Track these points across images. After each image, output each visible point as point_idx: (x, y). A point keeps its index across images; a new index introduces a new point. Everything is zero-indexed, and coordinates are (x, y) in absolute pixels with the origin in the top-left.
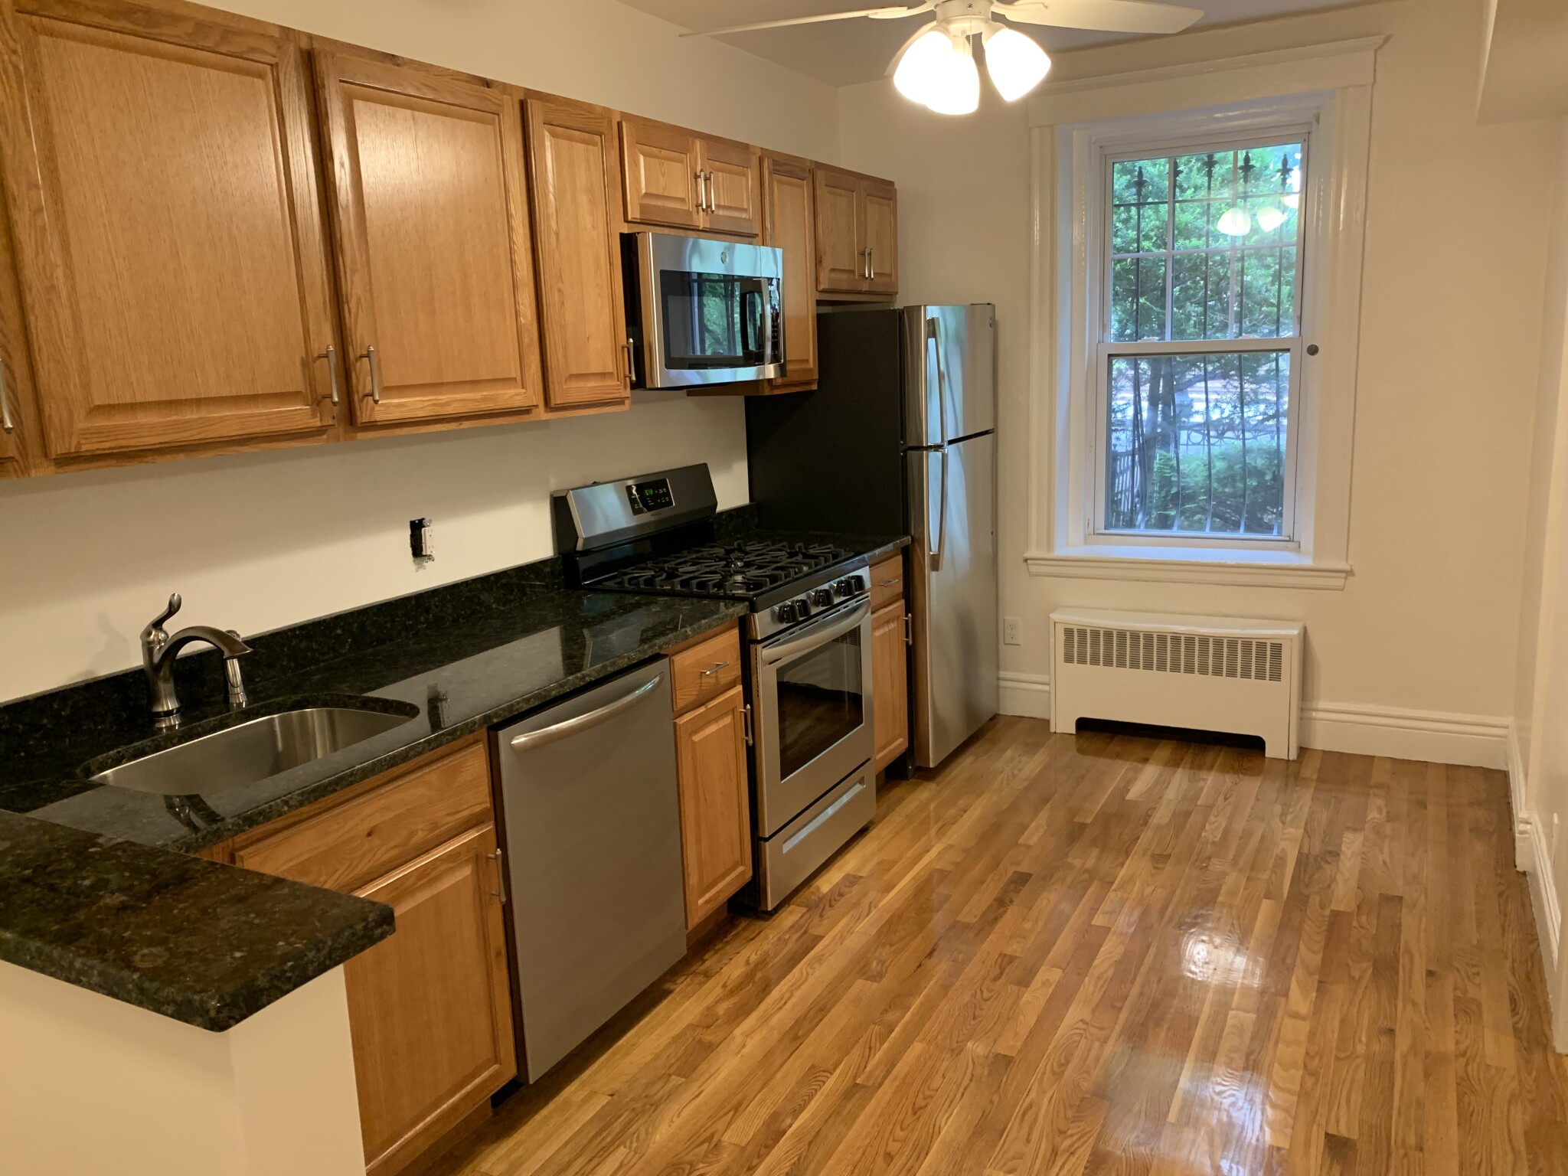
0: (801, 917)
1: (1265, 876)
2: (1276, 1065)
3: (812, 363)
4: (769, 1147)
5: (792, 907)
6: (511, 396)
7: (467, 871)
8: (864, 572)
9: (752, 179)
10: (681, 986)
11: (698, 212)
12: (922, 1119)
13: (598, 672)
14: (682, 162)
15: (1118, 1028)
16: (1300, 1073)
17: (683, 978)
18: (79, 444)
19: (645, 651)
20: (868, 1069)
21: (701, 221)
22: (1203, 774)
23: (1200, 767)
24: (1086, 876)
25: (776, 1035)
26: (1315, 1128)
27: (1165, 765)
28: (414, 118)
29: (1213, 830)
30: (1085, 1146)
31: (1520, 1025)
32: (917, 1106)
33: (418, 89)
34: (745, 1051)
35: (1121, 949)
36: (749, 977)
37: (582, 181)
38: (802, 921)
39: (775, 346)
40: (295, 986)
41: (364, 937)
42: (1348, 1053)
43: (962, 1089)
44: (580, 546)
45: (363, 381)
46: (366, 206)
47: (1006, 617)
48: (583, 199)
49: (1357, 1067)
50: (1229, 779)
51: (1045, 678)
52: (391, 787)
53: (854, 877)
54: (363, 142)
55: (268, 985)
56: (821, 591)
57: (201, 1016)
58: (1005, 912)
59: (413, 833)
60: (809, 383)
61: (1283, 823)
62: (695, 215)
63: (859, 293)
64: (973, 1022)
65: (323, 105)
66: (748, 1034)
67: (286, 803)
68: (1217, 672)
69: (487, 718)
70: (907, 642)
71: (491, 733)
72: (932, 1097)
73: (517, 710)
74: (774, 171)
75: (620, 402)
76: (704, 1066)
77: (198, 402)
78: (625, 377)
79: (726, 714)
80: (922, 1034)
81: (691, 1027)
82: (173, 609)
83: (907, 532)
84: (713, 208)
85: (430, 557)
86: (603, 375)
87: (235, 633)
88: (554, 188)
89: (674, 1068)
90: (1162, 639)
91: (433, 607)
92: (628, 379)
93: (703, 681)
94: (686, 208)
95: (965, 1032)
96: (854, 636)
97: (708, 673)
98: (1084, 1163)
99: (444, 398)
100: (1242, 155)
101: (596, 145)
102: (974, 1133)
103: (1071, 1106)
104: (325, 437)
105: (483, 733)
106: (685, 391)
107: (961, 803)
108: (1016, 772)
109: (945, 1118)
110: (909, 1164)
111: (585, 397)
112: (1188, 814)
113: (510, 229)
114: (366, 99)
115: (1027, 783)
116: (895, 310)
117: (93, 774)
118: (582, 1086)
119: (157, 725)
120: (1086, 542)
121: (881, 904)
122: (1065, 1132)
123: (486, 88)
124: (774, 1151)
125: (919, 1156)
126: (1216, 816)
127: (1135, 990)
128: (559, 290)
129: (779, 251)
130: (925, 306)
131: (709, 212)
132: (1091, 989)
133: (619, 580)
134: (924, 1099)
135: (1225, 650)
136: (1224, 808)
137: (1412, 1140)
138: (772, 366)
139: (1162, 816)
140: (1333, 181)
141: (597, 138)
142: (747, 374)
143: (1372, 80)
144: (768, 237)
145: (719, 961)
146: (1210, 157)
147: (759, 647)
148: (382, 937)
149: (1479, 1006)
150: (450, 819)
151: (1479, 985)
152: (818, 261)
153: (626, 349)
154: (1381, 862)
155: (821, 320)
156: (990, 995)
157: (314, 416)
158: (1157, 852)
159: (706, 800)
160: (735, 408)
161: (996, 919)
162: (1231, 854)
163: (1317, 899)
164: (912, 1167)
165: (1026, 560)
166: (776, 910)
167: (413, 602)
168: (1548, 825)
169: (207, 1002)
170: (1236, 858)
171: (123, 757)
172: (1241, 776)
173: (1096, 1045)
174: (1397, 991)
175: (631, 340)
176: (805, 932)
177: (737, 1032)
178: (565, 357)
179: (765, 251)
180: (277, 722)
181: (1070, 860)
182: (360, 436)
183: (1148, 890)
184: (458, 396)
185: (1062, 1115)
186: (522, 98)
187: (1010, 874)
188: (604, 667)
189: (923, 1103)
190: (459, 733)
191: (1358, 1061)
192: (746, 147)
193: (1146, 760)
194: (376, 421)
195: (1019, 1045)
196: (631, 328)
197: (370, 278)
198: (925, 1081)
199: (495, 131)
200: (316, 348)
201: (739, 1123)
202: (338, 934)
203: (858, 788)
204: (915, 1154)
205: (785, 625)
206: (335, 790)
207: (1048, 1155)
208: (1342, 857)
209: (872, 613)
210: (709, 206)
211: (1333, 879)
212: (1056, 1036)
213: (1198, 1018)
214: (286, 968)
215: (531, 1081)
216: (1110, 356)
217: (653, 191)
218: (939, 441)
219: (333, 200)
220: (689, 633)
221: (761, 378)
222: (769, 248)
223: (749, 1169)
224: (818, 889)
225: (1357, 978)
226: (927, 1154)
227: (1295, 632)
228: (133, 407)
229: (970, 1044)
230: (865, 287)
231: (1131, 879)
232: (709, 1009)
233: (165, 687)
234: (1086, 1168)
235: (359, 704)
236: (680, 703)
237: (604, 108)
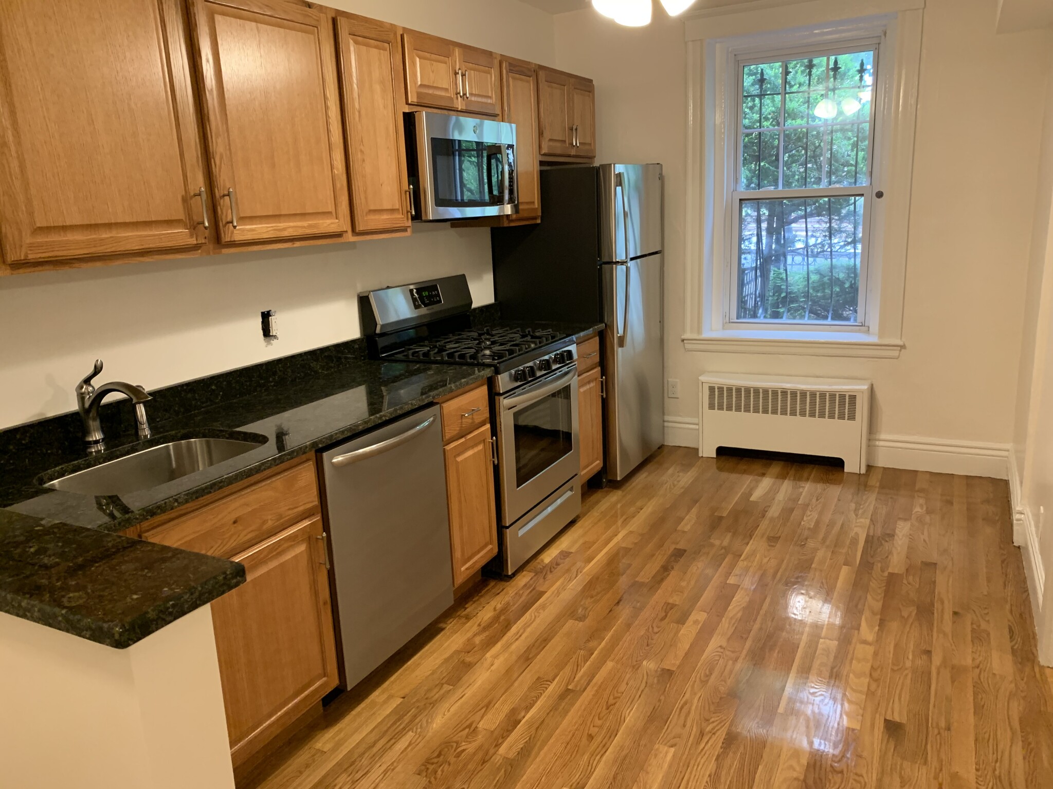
0: (531, 579)
1: (844, 551)
2: (851, 675)
3: (537, 204)
4: (510, 732)
5: (524, 573)
6: (328, 225)
7: (302, 548)
8: (573, 348)
9: (495, 76)
10: (450, 625)
11: (457, 98)
12: (613, 712)
13: (391, 414)
14: (445, 63)
15: (744, 652)
16: (868, 680)
17: (451, 620)
18: (26, 255)
19: (423, 400)
20: (576, 679)
21: (460, 104)
22: (802, 484)
23: (800, 479)
24: (723, 551)
25: (514, 658)
26: (878, 716)
27: (777, 478)
28: (257, 28)
29: (810, 519)
30: (723, 729)
31: (1015, 647)
32: (609, 703)
33: (260, 8)
34: (493, 668)
35: (747, 599)
36: (496, 619)
37: (376, 75)
38: (531, 582)
39: (511, 192)
40: (175, 618)
41: (224, 584)
42: (900, 666)
43: (639, 693)
44: (378, 330)
45: (226, 212)
46: (225, 90)
47: (669, 380)
48: (377, 88)
49: (906, 675)
50: (819, 487)
51: (695, 420)
52: (249, 490)
53: (566, 552)
54: (222, 44)
55: (156, 617)
56: (543, 360)
57: (109, 638)
58: (668, 575)
59: (265, 522)
60: (535, 218)
61: (857, 515)
62: (455, 101)
63: (569, 156)
64: (647, 648)
65: (193, 18)
66: (496, 657)
67: (176, 500)
68: (812, 415)
69: (314, 444)
70: (602, 396)
71: (318, 454)
72: (619, 698)
73: (335, 439)
74: (510, 71)
75: (404, 229)
76: (465, 678)
77: (109, 226)
78: (407, 212)
79: (479, 443)
80: (612, 656)
81: (457, 652)
82: (97, 370)
83: (601, 320)
84: (468, 96)
85: (275, 337)
86: (392, 211)
87: (141, 387)
88: (357, 79)
89: (446, 679)
90: (775, 393)
91: (278, 371)
92: (409, 214)
93: (463, 421)
94: (449, 95)
95: (642, 654)
96: (565, 392)
97: (466, 415)
98: (722, 740)
99: (282, 225)
100: (832, 58)
101: (386, 50)
102: (648, 721)
103: (713, 703)
104: (200, 251)
105: (312, 454)
106: (448, 223)
107: (639, 504)
108: (676, 483)
109: (628, 711)
110: (604, 742)
111: (380, 226)
112: (792, 510)
113: (327, 108)
114: (223, 14)
115: (683, 490)
116: (593, 167)
117: (45, 483)
118: (383, 692)
119: (89, 450)
120: (723, 328)
121: (585, 570)
122: (708, 720)
123: (308, 9)
124: (513, 733)
125: (610, 737)
126: (811, 511)
127: (757, 626)
128: (362, 151)
129: (514, 126)
130: (614, 164)
131: (465, 98)
132: (727, 625)
133: (405, 354)
134: (615, 698)
135: (818, 400)
136: (816, 506)
137: (943, 724)
138: (509, 206)
139: (774, 511)
140: (896, 77)
141: (387, 45)
142: (491, 211)
143: (923, 6)
144: (506, 117)
145: (476, 608)
146: (811, 61)
147: (501, 398)
148: (237, 585)
149: (988, 634)
150: (290, 512)
151: (988, 621)
152: (541, 134)
153: (408, 193)
154: (922, 540)
155: (542, 174)
156: (659, 629)
157: (191, 236)
158: (772, 535)
159: (466, 501)
160: (484, 236)
161: (662, 580)
162: (821, 536)
163: (879, 565)
164: (606, 743)
165: (683, 340)
166: (514, 574)
167: (264, 367)
168: (1037, 516)
169: (113, 629)
170: (824, 540)
171: (66, 471)
172: (828, 484)
173: (730, 662)
174: (933, 624)
175: (411, 187)
176: (534, 589)
177: (488, 655)
178: (366, 198)
179: (505, 126)
180: (171, 448)
181: (712, 541)
182: (225, 251)
183: (765, 560)
184: (291, 224)
185: (707, 708)
186: (334, 16)
187: (672, 549)
188: (396, 410)
189: (614, 701)
190: (295, 454)
191: (906, 672)
192: (490, 54)
193: (763, 475)
194: (234, 241)
195: (678, 663)
196: (411, 178)
197: (229, 140)
198: (614, 688)
199: (315, 39)
200: (193, 189)
201: (489, 716)
202: (205, 583)
203: (569, 494)
204: (608, 735)
205: (519, 383)
206: (210, 492)
207: (698, 735)
208: (896, 537)
209: (578, 376)
210: (465, 94)
211: (890, 553)
212: (704, 656)
213: (799, 644)
214: (168, 605)
215: (349, 689)
216: (741, 200)
217: (426, 83)
218: (624, 258)
219: (202, 85)
220: (453, 388)
221: (502, 214)
222: (508, 124)
223: (496, 746)
224: (542, 561)
225: (906, 617)
226: (616, 734)
227: (865, 387)
228: (64, 228)
229: (645, 663)
230: (573, 152)
231: (753, 553)
232: (469, 640)
233: (94, 424)
234: (723, 743)
235: (227, 436)
236: (448, 436)
237: (391, 24)
